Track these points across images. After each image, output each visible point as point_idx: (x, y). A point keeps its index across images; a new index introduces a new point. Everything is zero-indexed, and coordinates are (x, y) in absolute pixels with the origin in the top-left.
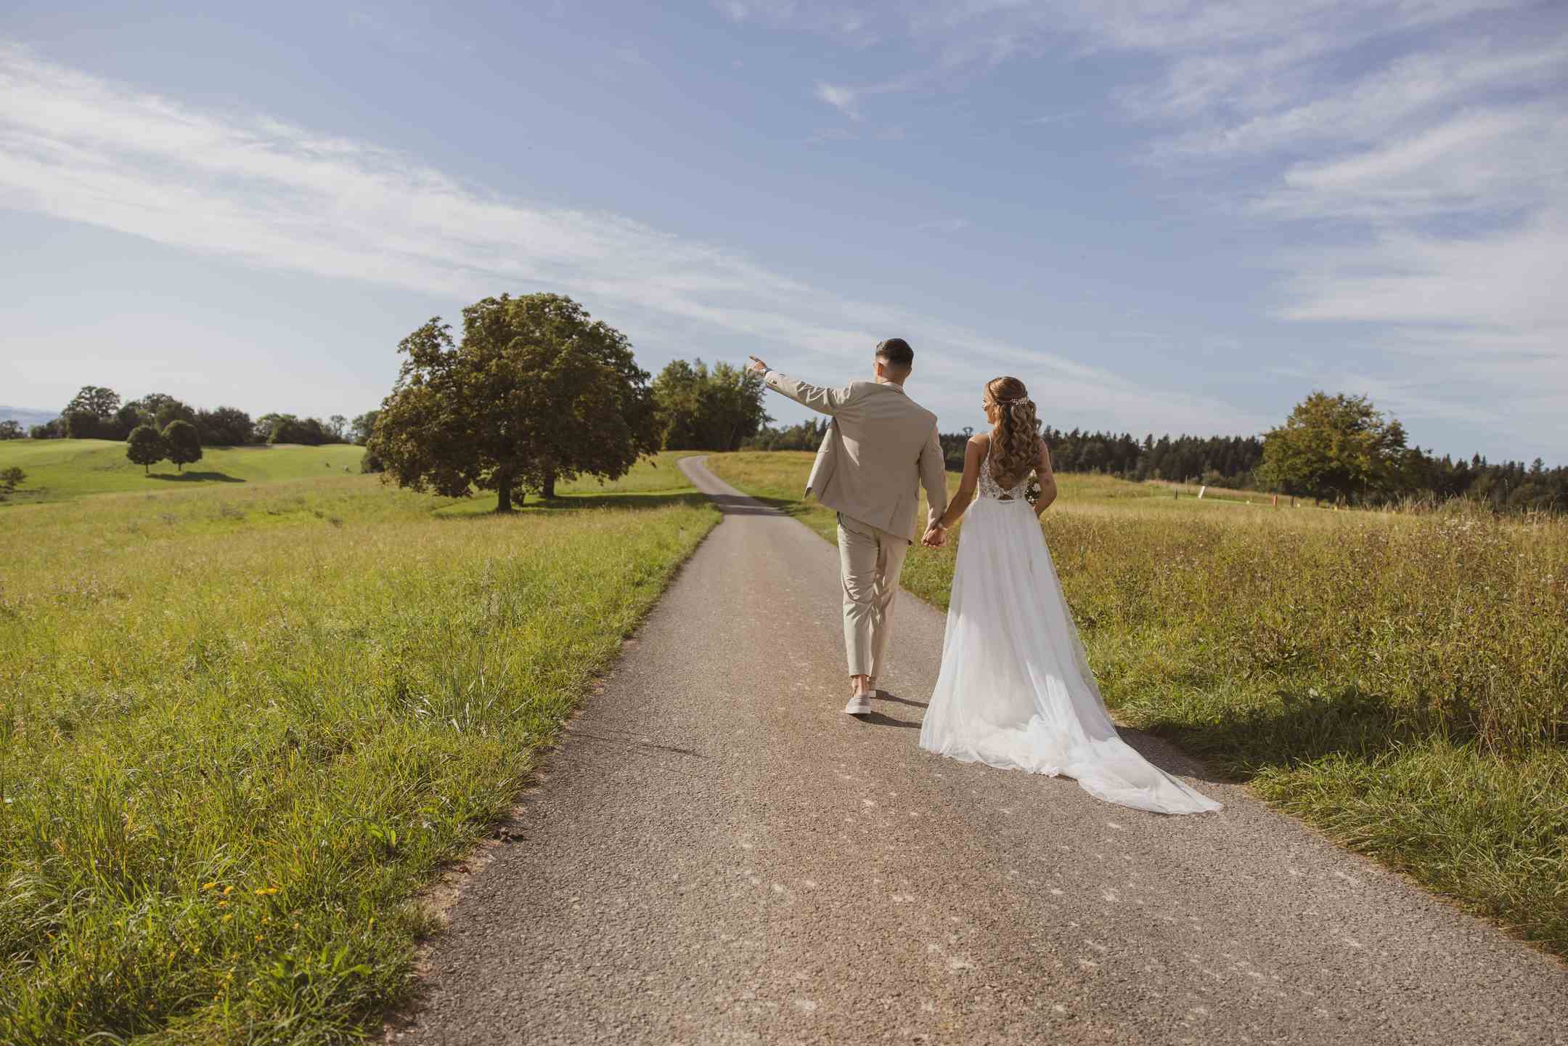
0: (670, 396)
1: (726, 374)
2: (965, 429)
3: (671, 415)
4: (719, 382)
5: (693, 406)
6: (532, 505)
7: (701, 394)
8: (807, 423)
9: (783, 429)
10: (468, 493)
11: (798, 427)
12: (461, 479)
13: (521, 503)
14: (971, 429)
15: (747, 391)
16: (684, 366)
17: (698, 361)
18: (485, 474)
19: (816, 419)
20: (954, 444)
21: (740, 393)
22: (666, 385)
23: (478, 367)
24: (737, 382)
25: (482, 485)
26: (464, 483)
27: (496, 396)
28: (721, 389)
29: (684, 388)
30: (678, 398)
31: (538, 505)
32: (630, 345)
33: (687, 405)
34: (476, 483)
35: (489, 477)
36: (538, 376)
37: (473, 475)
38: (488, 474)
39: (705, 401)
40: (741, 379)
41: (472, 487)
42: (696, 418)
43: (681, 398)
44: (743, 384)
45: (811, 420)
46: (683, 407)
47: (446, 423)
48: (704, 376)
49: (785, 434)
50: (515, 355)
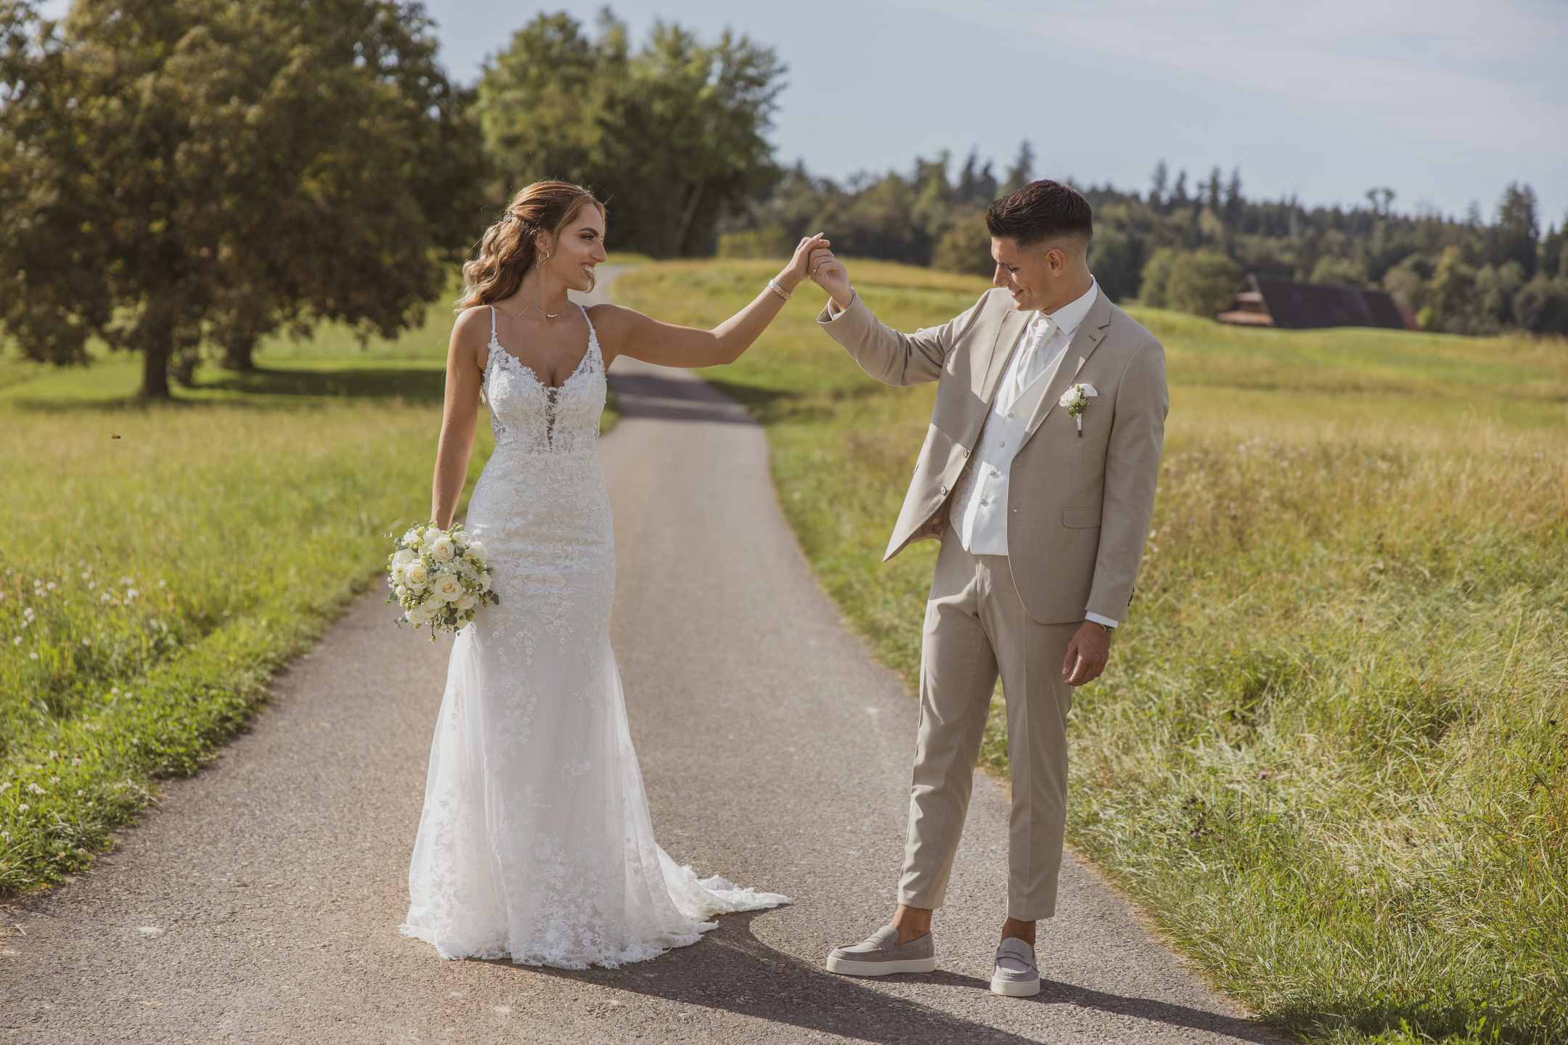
0: (530, 105)
1: (677, 45)
2: (1371, 195)
3: (529, 157)
4: (656, 72)
5: (590, 136)
6: (211, 386)
7: (610, 104)
8: (922, 165)
9: (854, 180)
10: (87, 360)
11: (894, 179)
12: (71, 328)
13: (187, 382)
14: (1390, 195)
15: (731, 96)
16: (566, 26)
17: (607, 16)
18: (123, 317)
19: (946, 155)
20: (1335, 237)
21: (713, 104)
22: (521, 76)
23: (107, 87)
24: (705, 73)
25: (115, 341)
26: (78, 338)
27: (148, 151)
28: (662, 90)
29: (568, 83)
30: (548, 115)
31: (223, 385)
32: (431, 23)
33: (572, 131)
34: (104, 336)
35: (131, 325)
36: (240, 117)
37: (97, 319)
38: (129, 318)
39: (620, 122)
40: (717, 67)
41: (95, 346)
42: (596, 167)
43: (558, 112)
44: (723, 79)
45: (932, 157)
46: (563, 137)
47: (43, 210)
48: (619, 58)
49: (857, 198)
50: (191, 69)
